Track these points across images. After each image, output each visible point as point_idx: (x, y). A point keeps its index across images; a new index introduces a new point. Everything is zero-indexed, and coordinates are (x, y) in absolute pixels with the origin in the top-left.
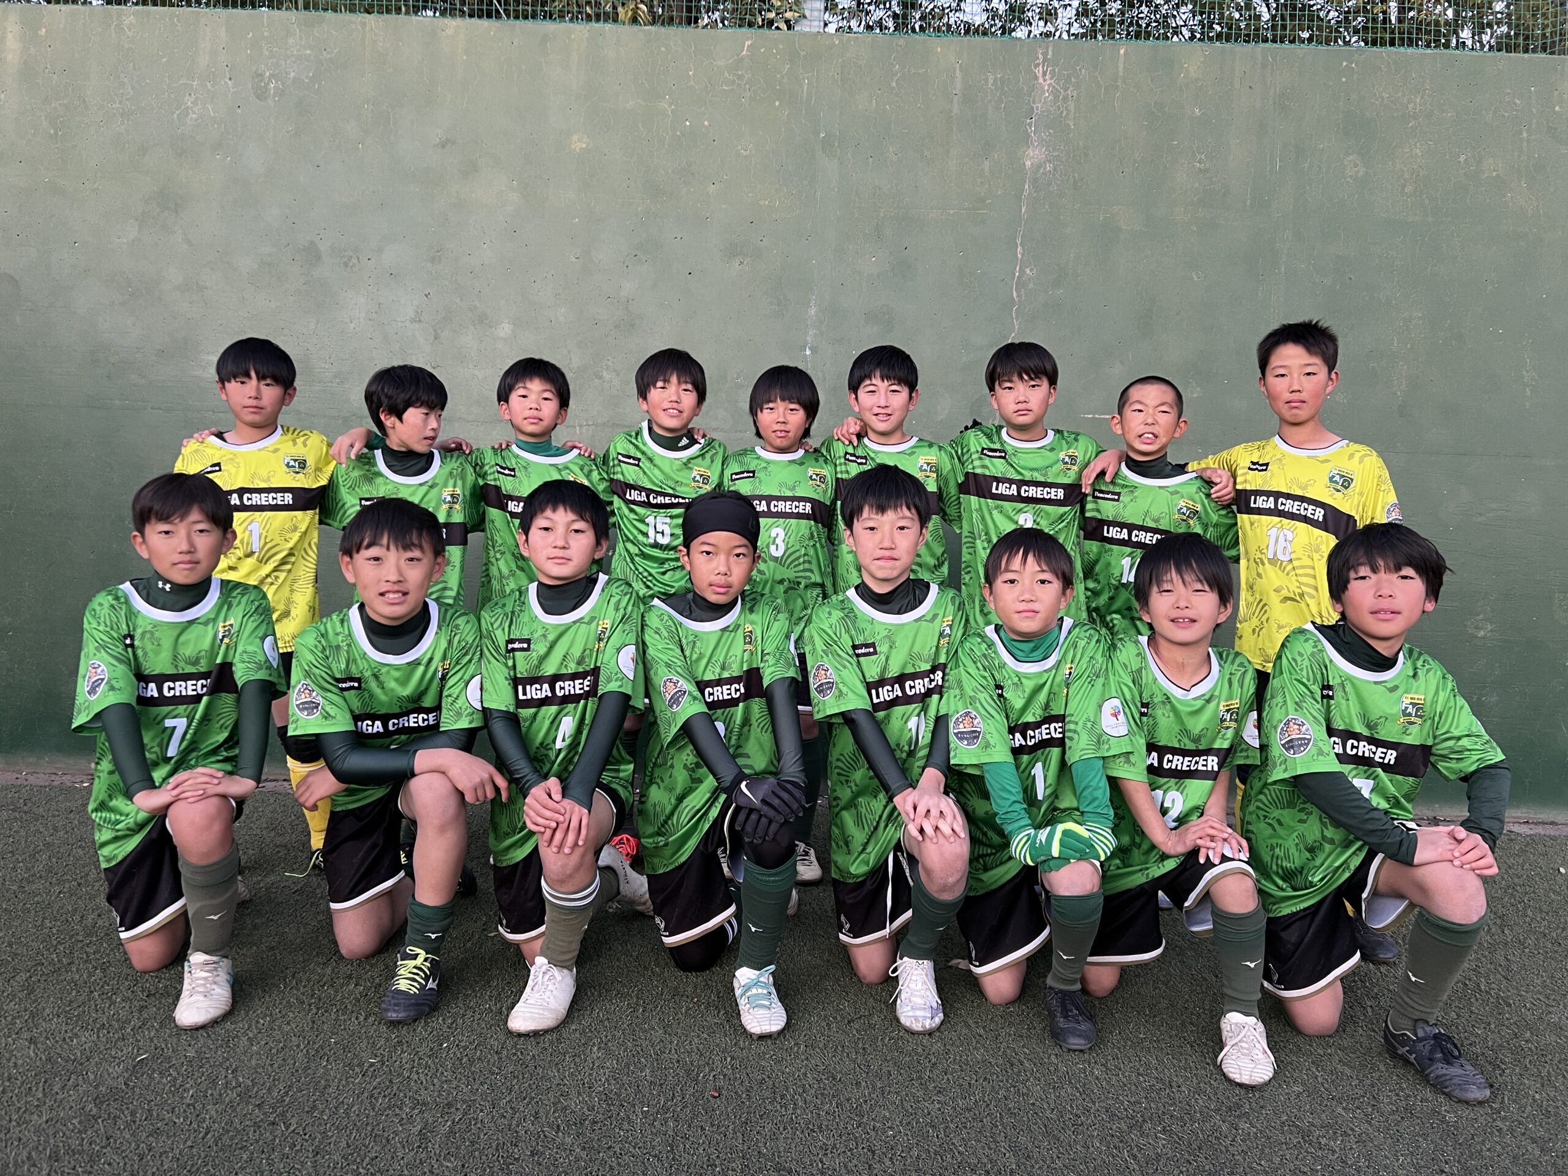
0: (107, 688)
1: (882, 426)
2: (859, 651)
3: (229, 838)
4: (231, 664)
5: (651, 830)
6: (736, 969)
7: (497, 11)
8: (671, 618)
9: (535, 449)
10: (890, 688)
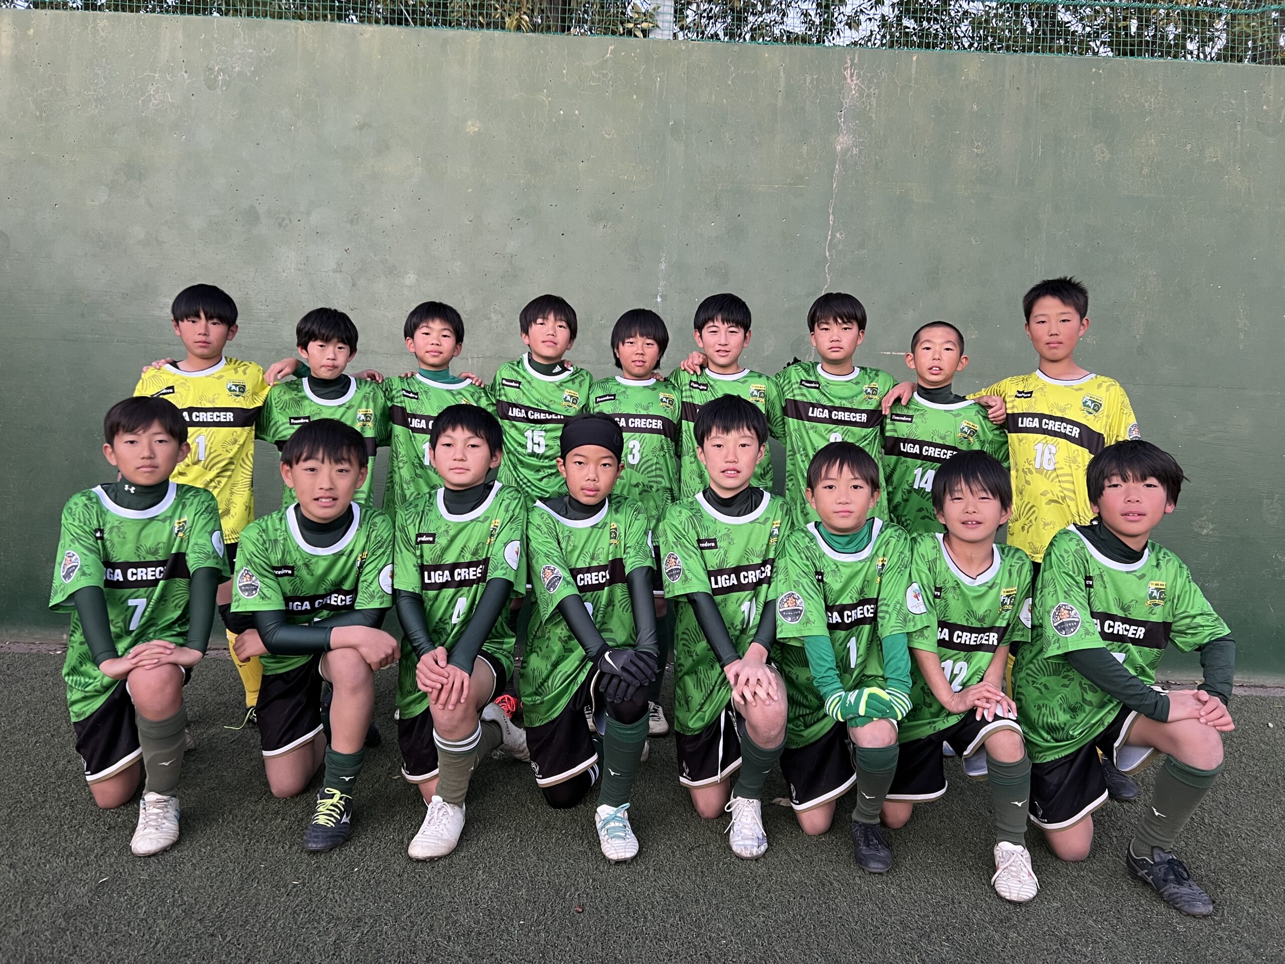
0: (79, 573)
1: (722, 361)
2: (702, 545)
3: (179, 698)
4: (184, 554)
5: (530, 690)
6: (597, 807)
7: (407, 20)
8: (550, 516)
9: (435, 377)
10: (727, 577)
